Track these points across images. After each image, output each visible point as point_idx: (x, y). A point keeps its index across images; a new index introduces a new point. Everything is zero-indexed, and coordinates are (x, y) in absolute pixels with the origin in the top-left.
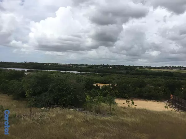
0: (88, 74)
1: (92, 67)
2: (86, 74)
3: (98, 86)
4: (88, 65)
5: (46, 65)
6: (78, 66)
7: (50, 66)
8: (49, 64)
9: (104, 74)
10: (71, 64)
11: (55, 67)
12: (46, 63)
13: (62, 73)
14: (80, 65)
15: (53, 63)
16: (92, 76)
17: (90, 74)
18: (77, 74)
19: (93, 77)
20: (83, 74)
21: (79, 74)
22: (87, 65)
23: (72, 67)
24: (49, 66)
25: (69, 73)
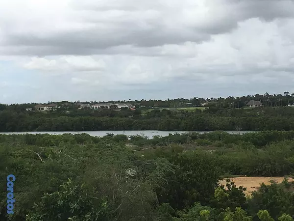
0: (202, 137)
1: (219, 106)
2: (194, 138)
3: (237, 187)
4: (203, 100)
5: (30, 113)
6: (161, 106)
7: (50, 113)
8: (45, 108)
9: (272, 132)
10: (132, 103)
11: (67, 119)
12: (33, 105)
13: (96, 140)
14: (170, 103)
15: (59, 104)
16: (220, 146)
17: (210, 136)
18: (156, 141)
19: (221, 149)
20: (182, 140)
21: (164, 139)
22: (196, 102)
23: (137, 113)
24: (42, 114)
25: (124, 138)
